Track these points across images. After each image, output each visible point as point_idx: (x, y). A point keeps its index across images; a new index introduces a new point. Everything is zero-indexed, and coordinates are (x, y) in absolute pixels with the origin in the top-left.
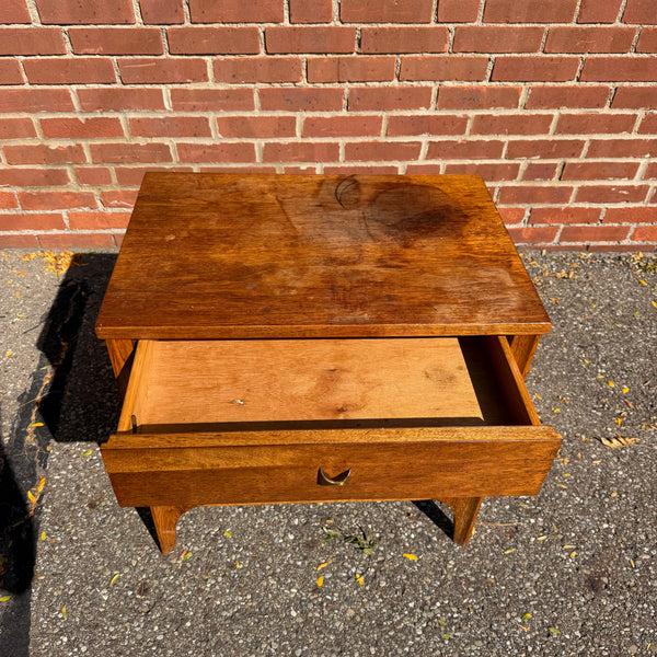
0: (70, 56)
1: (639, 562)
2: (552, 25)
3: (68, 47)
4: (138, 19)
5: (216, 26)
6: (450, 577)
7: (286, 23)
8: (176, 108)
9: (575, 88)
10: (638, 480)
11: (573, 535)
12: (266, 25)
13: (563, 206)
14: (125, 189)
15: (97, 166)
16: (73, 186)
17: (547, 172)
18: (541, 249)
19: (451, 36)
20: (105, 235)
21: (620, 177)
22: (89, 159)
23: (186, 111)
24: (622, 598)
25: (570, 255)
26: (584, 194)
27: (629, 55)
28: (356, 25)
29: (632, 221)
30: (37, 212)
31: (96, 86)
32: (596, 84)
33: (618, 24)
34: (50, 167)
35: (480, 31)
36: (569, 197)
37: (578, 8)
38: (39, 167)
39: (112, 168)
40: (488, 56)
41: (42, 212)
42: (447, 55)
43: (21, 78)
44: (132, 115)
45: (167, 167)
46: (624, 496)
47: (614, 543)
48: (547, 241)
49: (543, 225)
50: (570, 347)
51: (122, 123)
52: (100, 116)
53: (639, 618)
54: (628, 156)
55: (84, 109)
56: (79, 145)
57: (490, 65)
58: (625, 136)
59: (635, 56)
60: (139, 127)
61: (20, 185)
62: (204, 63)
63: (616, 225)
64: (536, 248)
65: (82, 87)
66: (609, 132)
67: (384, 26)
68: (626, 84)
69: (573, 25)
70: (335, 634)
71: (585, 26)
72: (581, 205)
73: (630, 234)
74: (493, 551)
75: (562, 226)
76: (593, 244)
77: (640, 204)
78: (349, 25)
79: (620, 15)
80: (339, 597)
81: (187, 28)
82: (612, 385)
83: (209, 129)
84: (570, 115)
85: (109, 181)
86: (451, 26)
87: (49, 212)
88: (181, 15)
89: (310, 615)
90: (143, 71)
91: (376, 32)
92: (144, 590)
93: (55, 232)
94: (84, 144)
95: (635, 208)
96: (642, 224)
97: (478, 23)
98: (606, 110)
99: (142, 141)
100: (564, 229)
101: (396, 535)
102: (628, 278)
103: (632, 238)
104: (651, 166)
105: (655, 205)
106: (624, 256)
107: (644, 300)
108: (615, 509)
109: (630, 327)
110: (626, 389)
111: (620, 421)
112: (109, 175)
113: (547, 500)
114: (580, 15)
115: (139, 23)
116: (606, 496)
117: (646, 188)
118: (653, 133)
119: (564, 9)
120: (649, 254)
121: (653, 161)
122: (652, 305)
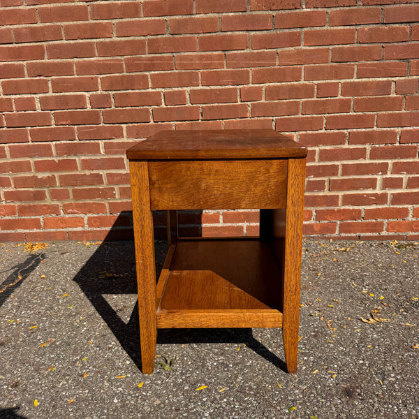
0: (53, 126)
1: (386, 382)
2: (303, 100)
3: (53, 122)
4: (89, 106)
5: (127, 108)
6: (237, 385)
7: (163, 106)
8: (106, 153)
9: (324, 133)
10: (388, 340)
11: (336, 366)
12: (153, 107)
13: (336, 208)
14: (77, 202)
15: (62, 188)
16: (48, 201)
17: (320, 186)
18: (329, 238)
19: (249, 109)
20: (63, 232)
21: (368, 188)
22: (58, 184)
23: (112, 154)
24: (371, 401)
25: (349, 242)
26: (347, 200)
27: (351, 113)
28: (199, 105)
29: (383, 218)
30: (26, 217)
31: (65, 142)
32: (337, 131)
33: (340, 97)
34: (37, 189)
35: (264, 104)
36: (338, 201)
37: (316, 90)
38: (31, 189)
39: (70, 189)
40: (271, 118)
41: (29, 217)
42: (249, 119)
43: (28, 139)
44: (83, 158)
45: (101, 188)
46: (377, 347)
47: (367, 371)
48: (332, 233)
49: (326, 222)
50: (344, 279)
51: (78, 162)
52: (66, 158)
53: (385, 413)
54: (368, 174)
55: (59, 155)
56: (54, 176)
57: (274, 123)
58: (362, 161)
59: (355, 114)
60: (86, 165)
61: (20, 200)
62: (122, 128)
63: (374, 221)
64: (326, 238)
65: (58, 142)
66: (352, 159)
67: (214, 105)
68: (355, 130)
69: (315, 99)
70: (142, 413)
71: (322, 99)
72: (347, 207)
73: (385, 227)
74: (273, 373)
75: (339, 222)
76: (362, 235)
77: (385, 206)
78: (195, 105)
79: (340, 92)
80: (152, 394)
81: (113, 110)
82: (372, 295)
83: (124, 164)
84: (326, 150)
85: (68, 197)
86: (248, 103)
87: (33, 217)
88: (110, 103)
89: (128, 402)
90: (89, 132)
91: (210, 108)
92: (16, 385)
93: (35, 230)
94: (56, 174)
95: (383, 209)
96: (391, 220)
97: (263, 101)
98: (346, 146)
99: (87, 172)
100: (340, 224)
101: (203, 363)
102: (387, 251)
103: (388, 230)
104: (385, 180)
105: (395, 206)
106: (385, 242)
107: (397, 260)
108: (369, 353)
109: (387, 271)
110: (382, 297)
111: (376, 311)
112: (69, 193)
113: (318, 348)
114: (318, 93)
115: (89, 107)
116: (363, 347)
117: (386, 195)
118: (379, 159)
119: (308, 91)
120: (402, 242)
121: (385, 176)
122: (403, 262)
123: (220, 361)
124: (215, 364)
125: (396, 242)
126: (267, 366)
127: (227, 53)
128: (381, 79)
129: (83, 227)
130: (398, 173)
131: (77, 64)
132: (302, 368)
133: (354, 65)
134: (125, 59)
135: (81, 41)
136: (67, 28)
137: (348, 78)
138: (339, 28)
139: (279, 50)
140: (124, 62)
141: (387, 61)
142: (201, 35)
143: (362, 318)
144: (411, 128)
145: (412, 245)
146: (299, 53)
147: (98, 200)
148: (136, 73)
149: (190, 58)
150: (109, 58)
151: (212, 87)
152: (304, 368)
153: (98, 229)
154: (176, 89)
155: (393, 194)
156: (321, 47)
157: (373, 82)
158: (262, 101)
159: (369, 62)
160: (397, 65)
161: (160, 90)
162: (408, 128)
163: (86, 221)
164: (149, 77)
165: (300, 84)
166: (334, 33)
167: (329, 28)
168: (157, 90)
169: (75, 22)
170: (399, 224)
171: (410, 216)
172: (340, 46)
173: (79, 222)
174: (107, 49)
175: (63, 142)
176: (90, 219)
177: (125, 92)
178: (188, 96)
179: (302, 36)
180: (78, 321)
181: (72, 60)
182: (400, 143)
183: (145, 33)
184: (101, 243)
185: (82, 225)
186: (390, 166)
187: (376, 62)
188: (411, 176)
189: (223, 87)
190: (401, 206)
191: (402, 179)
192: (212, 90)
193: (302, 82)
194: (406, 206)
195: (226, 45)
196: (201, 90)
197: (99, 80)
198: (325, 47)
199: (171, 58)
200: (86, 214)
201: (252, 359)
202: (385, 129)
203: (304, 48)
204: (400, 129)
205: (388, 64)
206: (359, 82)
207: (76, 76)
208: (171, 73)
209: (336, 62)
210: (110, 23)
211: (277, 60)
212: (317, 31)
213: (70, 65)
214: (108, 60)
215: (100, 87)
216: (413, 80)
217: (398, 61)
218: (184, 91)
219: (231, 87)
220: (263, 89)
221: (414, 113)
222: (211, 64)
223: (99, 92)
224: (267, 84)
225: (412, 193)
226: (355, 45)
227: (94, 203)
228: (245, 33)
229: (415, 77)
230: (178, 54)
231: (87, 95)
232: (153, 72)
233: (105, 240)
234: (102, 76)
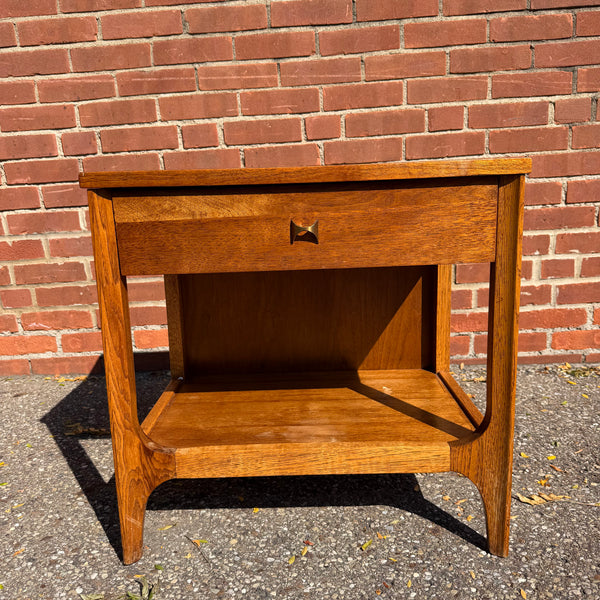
0: (4, 187)
2: (407, 135)
3: (3, 179)
4: (60, 152)
5: (122, 154)
7: (181, 149)
8: (90, 228)
10: (569, 535)
11: (474, 590)
12: (164, 151)
13: (468, 312)
14: (43, 311)
15: (20, 288)
18: (458, 362)
19: (321, 151)
20: (23, 361)
22: (13, 281)
27: (485, 156)
28: (239, 147)
29: (546, 326)
31: (23, 212)
33: (466, 130)
35: (345, 144)
36: (470, 300)
37: (426, 119)
39: (32, 289)
44: (53, 237)
45: (82, 286)
46: (549, 550)
48: (462, 353)
49: (453, 335)
51: (44, 244)
52: (24, 238)
55: (14, 233)
56: (5, 267)
59: (491, 157)
60: (58, 248)
63: (530, 331)
64: (454, 362)
65: (11, 213)
67: (262, 146)
69: (427, 134)
71: (437, 134)
72: (486, 310)
73: (548, 342)
75: (473, 335)
77: (547, 307)
78: (233, 147)
79: (466, 122)
81: (100, 158)
85: (30, 303)
86: (319, 143)
88: (95, 147)
90: (62, 196)
91: (257, 152)
94: (10, 266)
95: (544, 312)
96: (558, 330)
97: (343, 138)
99: (60, 261)
100: (476, 338)
101: (222, 590)
102: (555, 381)
103: (553, 346)
104: (545, 264)
105: (563, 307)
106: (549, 367)
107: (573, 394)
108: (536, 562)
109: (557, 411)
110: (552, 457)
111: (543, 482)
112: (30, 296)
113: (439, 554)
114: (430, 125)
115: (60, 155)
116: (524, 550)
117: (548, 288)
118: (534, 229)
119: (414, 122)
120: (578, 366)
121: (544, 258)
122: (582, 397)
123: (255, 586)
124: (244, 591)
125: (568, 365)
126: (342, 592)
127: (282, 62)
128: (530, 100)
129: (54, 351)
130: (566, 252)
131: (41, 85)
132: (408, 595)
133: (486, 78)
134: (116, 76)
135: (46, 48)
136: (23, 27)
137: (479, 99)
138: (460, 18)
139: (365, 56)
140: (115, 81)
141: (539, 71)
142: (239, 34)
143: (519, 495)
144: (584, 178)
145: (595, 369)
146: (398, 59)
147: (76, 307)
148: (135, 98)
149: (223, 72)
150: (90, 74)
151: (259, 118)
152: (413, 595)
153: (79, 355)
154: (201, 122)
155: (560, 287)
156: (433, 50)
157: (518, 104)
158: (340, 139)
159: (511, 73)
160: (556, 77)
161: (175, 123)
162: (579, 179)
163: (59, 343)
164: (157, 103)
165: (401, 111)
166: (451, 27)
167: (444, 19)
168: (170, 123)
169: (36, 18)
170: (572, 336)
171: (589, 322)
172: (464, 47)
173: (47, 344)
174: (87, 61)
175: (20, 212)
176: (65, 338)
177: (118, 127)
178: (220, 133)
179: (402, 33)
180: (8, 511)
181: (31, 78)
182: (566, 203)
183: (148, 32)
184: (83, 377)
185: (52, 348)
186: (553, 241)
187: (522, 72)
188: (587, 256)
189: (277, 117)
190: (573, 307)
191: (572, 261)
192: (259, 122)
193: (404, 107)
194: (581, 306)
195: (280, 50)
196: (241, 122)
197: (76, 111)
198: (438, 50)
199: (191, 73)
200: (58, 330)
201: (314, 580)
202: (541, 181)
203: (406, 51)
204: (565, 180)
205: (541, 75)
206: (495, 105)
207: (38, 105)
208: (191, 97)
209: (458, 74)
210: (92, 18)
211: (363, 71)
212: (424, 24)
213: (29, 87)
214: (90, 78)
215: (78, 122)
216: (583, 100)
217: (556, 70)
218: (214, 125)
219: (289, 116)
220: (342, 120)
221: (586, 154)
222: (256, 80)
223: (76, 130)
224: (348, 112)
225: (590, 284)
226: (488, 46)
227: (70, 312)
228: (309, 29)
229: (585, 96)
230: (201, 65)
231: (58, 134)
232: (163, 96)
233: (92, 374)
234: (80, 103)
